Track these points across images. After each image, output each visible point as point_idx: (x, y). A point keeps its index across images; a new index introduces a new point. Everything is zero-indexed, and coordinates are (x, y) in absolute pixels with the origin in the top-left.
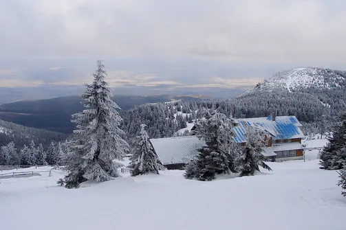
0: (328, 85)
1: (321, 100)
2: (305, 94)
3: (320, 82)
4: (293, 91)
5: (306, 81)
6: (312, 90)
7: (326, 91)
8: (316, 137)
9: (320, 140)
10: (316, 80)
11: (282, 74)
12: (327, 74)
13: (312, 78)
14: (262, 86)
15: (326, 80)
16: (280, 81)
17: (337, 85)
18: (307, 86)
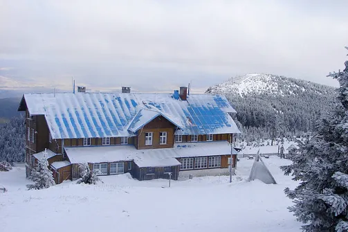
0: (281, 92)
1: (275, 107)
2: (257, 99)
3: (274, 88)
4: (246, 97)
5: (260, 87)
6: (264, 96)
7: (279, 98)
8: (265, 143)
9: (270, 147)
10: (270, 86)
11: (235, 80)
12: (281, 81)
13: (266, 84)
14: (212, 91)
15: (280, 87)
16: (232, 86)
17: (291, 93)
18: (260, 92)
